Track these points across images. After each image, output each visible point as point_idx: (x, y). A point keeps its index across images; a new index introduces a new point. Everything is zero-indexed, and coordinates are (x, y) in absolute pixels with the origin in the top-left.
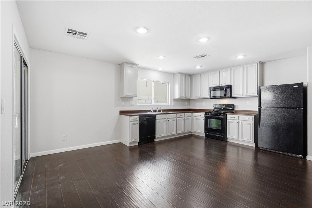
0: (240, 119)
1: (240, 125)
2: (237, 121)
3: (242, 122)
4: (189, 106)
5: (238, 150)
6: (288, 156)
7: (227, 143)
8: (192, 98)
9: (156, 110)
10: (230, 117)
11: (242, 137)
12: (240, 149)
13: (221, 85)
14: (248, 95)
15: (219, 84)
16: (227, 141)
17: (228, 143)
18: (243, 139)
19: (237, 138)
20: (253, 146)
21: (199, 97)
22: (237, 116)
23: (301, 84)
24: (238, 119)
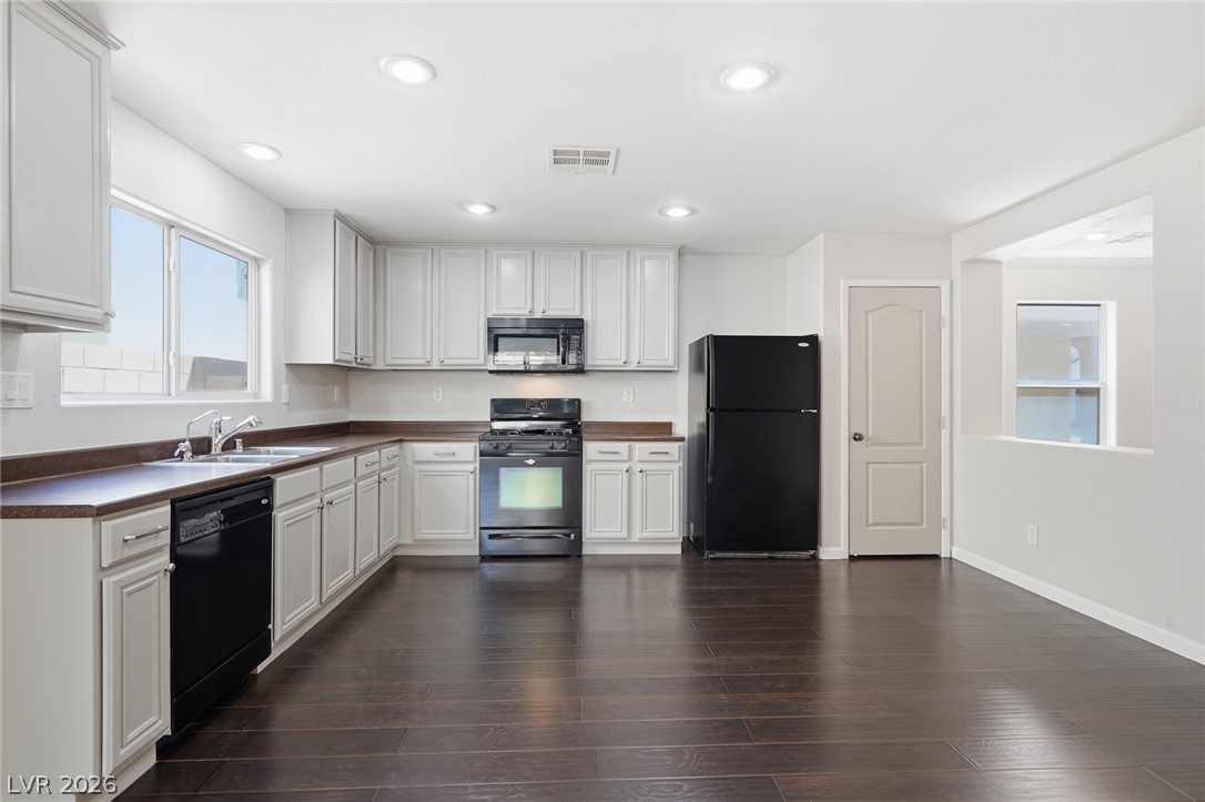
0: (636, 456)
1: (637, 478)
2: (625, 466)
3: (645, 466)
4: (347, 405)
5: (629, 585)
6: (780, 563)
7: (581, 563)
8: (380, 366)
9: (209, 440)
10: (600, 452)
11: (644, 526)
12: (636, 576)
13: (538, 315)
14: (648, 363)
15: (529, 307)
16: (580, 556)
17: (586, 561)
18: (645, 535)
19: (624, 534)
20: (678, 550)
21: (424, 362)
22: (626, 444)
23: (813, 340)
24: (630, 459)
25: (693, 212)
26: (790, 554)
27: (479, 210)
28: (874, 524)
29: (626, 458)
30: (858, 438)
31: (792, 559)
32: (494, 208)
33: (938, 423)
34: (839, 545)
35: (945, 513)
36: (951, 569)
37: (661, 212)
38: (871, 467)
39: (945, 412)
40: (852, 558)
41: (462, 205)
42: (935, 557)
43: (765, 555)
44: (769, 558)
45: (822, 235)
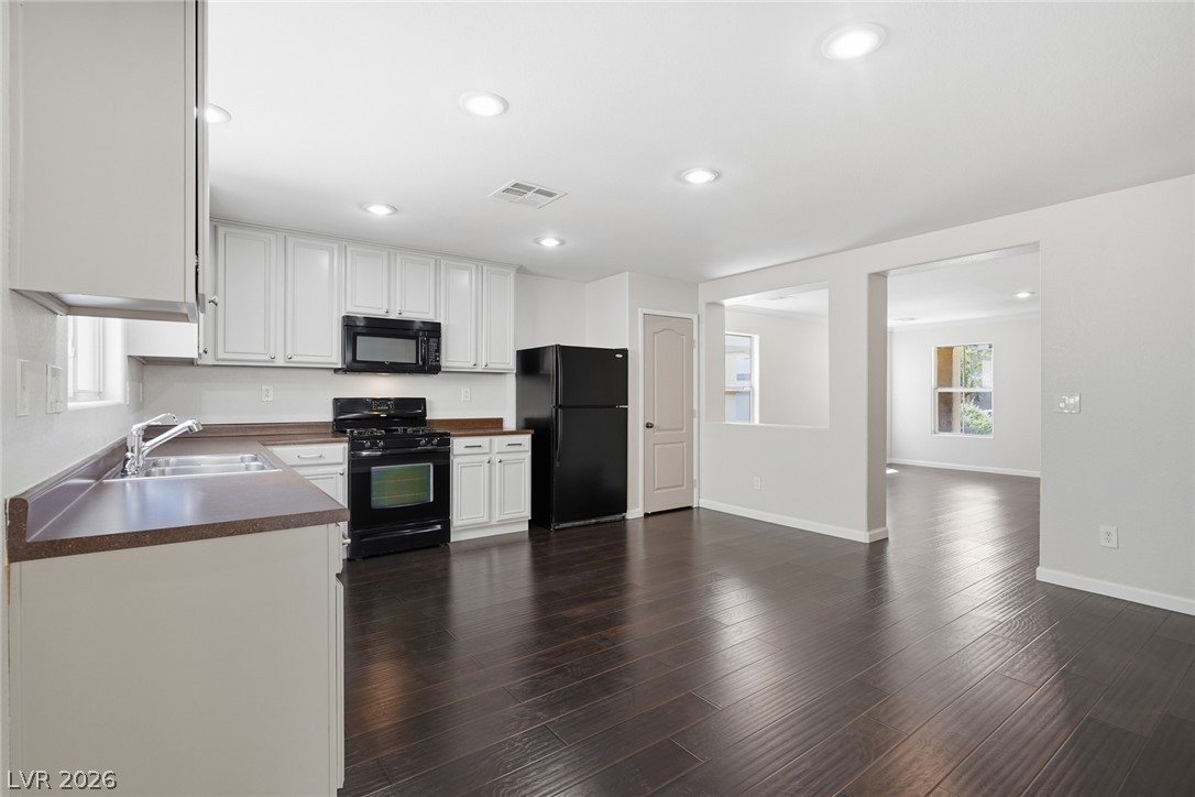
0: (496, 448)
1: (497, 467)
2: (487, 458)
7: (449, 549)
10: (466, 447)
11: (502, 509)
13: (395, 316)
14: (492, 367)
15: (386, 308)
16: (448, 544)
17: (453, 547)
18: (503, 517)
19: (486, 519)
20: (525, 527)
21: (267, 358)
22: (487, 439)
23: (624, 352)
24: (490, 452)
25: (562, 243)
26: (608, 519)
27: (380, 211)
28: (658, 489)
29: (487, 451)
30: (649, 426)
31: (611, 522)
32: (395, 210)
33: (692, 413)
34: (638, 507)
35: (695, 477)
36: (699, 515)
37: (537, 241)
38: (656, 447)
39: (695, 407)
40: (646, 515)
41: (362, 205)
42: (690, 508)
43: (593, 521)
44: (596, 523)
45: (627, 273)
